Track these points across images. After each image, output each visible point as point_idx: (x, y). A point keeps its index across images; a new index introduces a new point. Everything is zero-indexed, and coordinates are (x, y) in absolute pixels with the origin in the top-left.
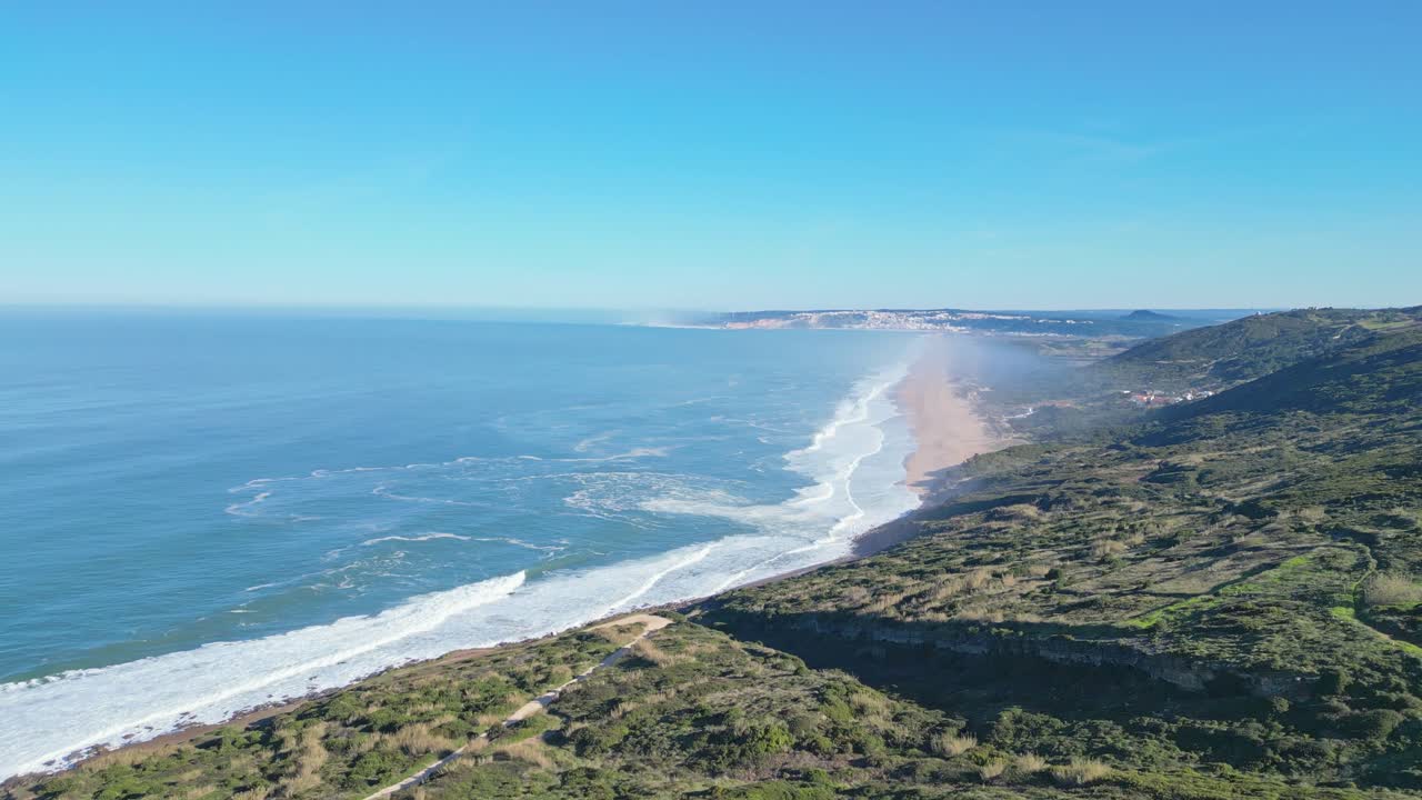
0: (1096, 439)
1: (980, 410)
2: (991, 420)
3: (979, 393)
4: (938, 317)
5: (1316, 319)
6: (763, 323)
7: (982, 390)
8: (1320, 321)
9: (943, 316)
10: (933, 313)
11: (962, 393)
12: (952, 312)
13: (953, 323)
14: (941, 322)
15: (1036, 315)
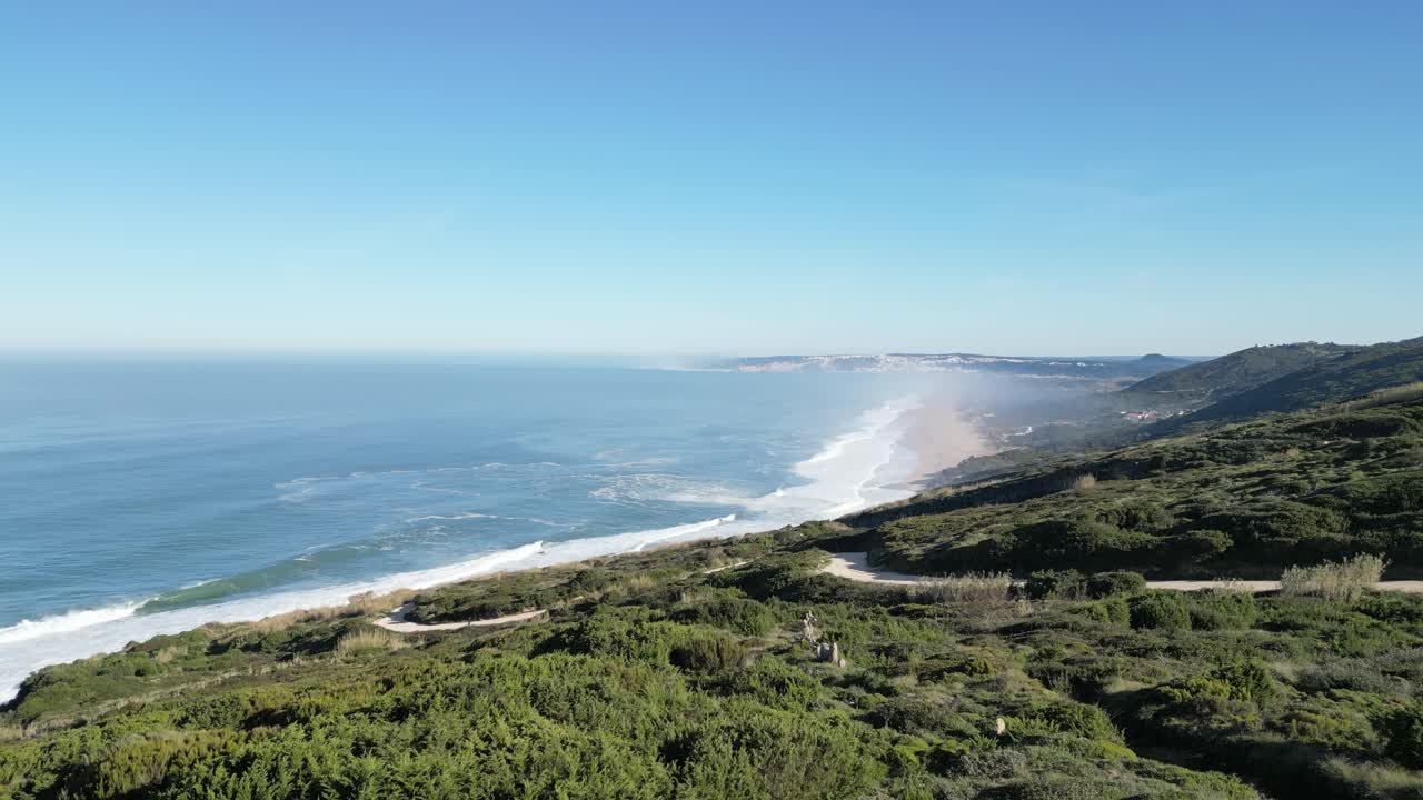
0: (1088, 449)
1: (982, 431)
2: (991, 437)
3: (984, 419)
4: (950, 360)
5: (1314, 351)
6: (775, 366)
7: (986, 415)
8: (1317, 353)
9: (954, 359)
10: (945, 357)
11: (968, 418)
12: (964, 356)
13: (964, 366)
14: (953, 365)
15: (1047, 360)
